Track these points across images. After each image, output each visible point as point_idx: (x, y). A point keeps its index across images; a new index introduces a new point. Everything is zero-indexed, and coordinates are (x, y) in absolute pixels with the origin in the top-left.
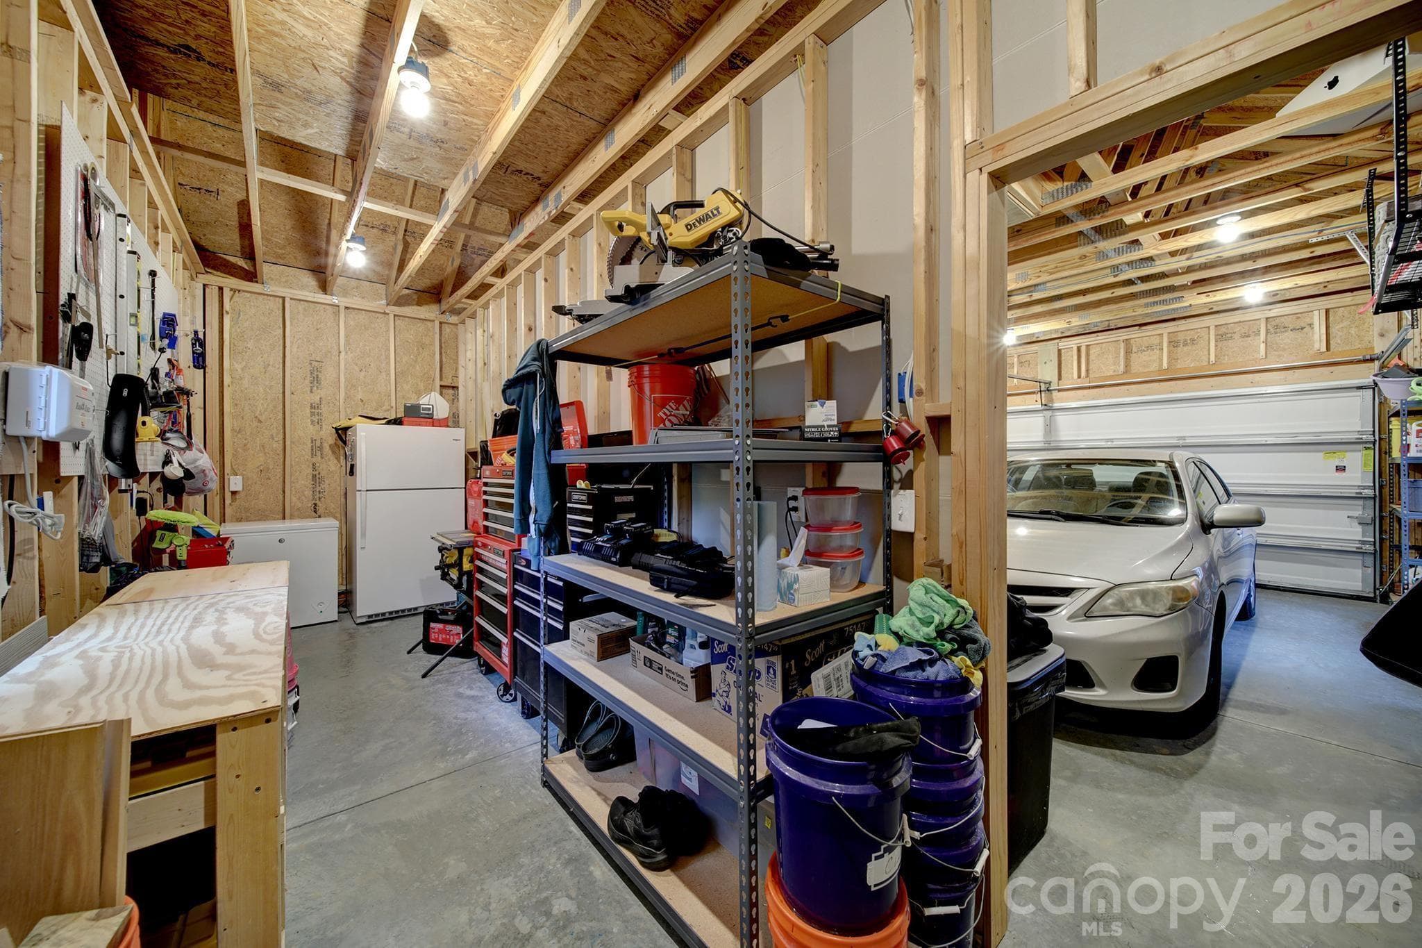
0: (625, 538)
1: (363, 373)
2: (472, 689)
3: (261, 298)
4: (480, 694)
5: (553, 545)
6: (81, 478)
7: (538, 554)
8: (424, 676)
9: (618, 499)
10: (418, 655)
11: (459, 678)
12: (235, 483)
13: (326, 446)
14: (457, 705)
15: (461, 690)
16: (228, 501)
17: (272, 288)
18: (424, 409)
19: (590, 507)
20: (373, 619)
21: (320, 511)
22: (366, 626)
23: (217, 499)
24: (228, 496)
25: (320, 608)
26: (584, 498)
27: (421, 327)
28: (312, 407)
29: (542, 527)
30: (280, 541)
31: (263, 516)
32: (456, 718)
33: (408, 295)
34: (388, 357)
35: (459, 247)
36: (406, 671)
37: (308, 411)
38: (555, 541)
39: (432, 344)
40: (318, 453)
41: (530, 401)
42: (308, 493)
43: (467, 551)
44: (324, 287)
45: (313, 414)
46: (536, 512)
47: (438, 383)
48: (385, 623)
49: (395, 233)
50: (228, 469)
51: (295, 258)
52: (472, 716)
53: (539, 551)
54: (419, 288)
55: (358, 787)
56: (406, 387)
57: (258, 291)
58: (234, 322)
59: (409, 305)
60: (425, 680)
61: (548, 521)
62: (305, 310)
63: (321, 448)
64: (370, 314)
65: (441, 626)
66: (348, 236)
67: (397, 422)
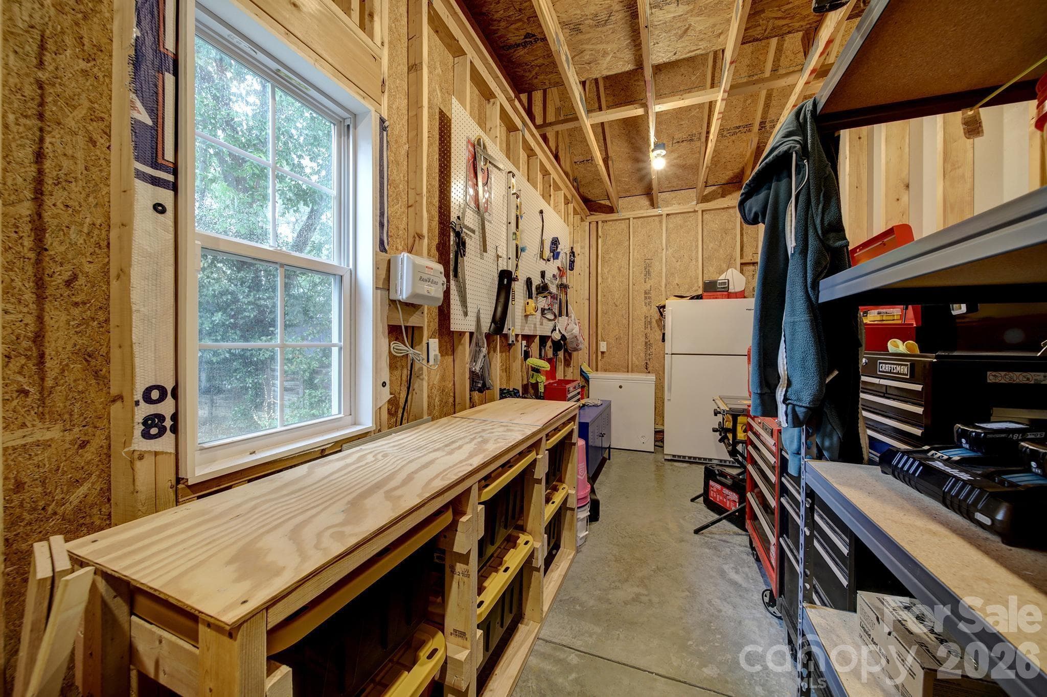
0: (1028, 470)
1: (679, 263)
2: (737, 572)
3: (617, 223)
4: (744, 585)
5: (827, 443)
6: (471, 334)
7: (798, 453)
8: (697, 532)
9: (992, 377)
10: (698, 505)
11: (728, 550)
12: (603, 347)
13: (654, 321)
14: (716, 585)
15: (726, 567)
16: (599, 358)
17: (623, 214)
18: (722, 284)
19: (919, 388)
20: (676, 459)
21: (650, 369)
22: (670, 463)
23: (594, 356)
24: (600, 354)
25: (643, 440)
26: (905, 370)
27: (725, 215)
28: (646, 293)
29: (800, 411)
30: (621, 387)
31: (617, 370)
32: (709, 602)
33: (714, 191)
34: (697, 246)
35: (756, 127)
36: (684, 518)
37: (643, 296)
38: (830, 436)
39: (734, 228)
40: (649, 326)
41: (781, 207)
42: (642, 355)
43: (741, 419)
44: (653, 204)
45: (646, 298)
46: (789, 384)
47: (738, 261)
48: (685, 465)
49: (699, 139)
50: (599, 338)
51: (636, 188)
52: (728, 610)
53: (799, 449)
54: (723, 182)
55: (598, 630)
56: (711, 269)
57: (615, 218)
58: (604, 243)
59: (715, 199)
60: (697, 537)
61: (813, 401)
62: (642, 224)
63: (650, 323)
64: (684, 215)
65: (719, 487)
66: (652, 146)
67: (699, 297)
